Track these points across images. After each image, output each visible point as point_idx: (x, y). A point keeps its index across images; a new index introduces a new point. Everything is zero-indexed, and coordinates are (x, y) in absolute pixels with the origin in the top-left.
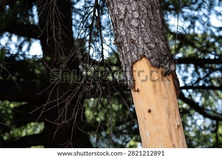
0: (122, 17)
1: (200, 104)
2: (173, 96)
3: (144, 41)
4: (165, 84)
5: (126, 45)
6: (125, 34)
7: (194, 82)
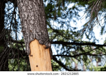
0: (26, 19)
1: (64, 64)
2: (49, 59)
3: (36, 31)
4: (45, 53)
5: (27, 33)
6: (27, 27)
7: (62, 53)
